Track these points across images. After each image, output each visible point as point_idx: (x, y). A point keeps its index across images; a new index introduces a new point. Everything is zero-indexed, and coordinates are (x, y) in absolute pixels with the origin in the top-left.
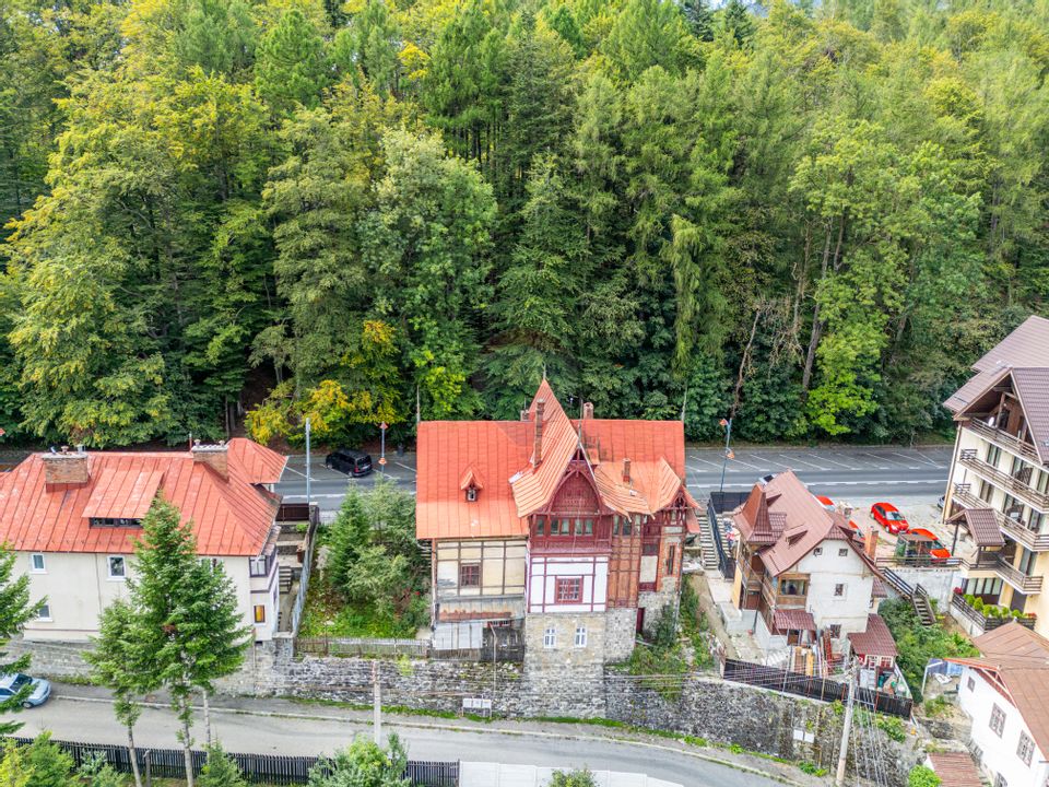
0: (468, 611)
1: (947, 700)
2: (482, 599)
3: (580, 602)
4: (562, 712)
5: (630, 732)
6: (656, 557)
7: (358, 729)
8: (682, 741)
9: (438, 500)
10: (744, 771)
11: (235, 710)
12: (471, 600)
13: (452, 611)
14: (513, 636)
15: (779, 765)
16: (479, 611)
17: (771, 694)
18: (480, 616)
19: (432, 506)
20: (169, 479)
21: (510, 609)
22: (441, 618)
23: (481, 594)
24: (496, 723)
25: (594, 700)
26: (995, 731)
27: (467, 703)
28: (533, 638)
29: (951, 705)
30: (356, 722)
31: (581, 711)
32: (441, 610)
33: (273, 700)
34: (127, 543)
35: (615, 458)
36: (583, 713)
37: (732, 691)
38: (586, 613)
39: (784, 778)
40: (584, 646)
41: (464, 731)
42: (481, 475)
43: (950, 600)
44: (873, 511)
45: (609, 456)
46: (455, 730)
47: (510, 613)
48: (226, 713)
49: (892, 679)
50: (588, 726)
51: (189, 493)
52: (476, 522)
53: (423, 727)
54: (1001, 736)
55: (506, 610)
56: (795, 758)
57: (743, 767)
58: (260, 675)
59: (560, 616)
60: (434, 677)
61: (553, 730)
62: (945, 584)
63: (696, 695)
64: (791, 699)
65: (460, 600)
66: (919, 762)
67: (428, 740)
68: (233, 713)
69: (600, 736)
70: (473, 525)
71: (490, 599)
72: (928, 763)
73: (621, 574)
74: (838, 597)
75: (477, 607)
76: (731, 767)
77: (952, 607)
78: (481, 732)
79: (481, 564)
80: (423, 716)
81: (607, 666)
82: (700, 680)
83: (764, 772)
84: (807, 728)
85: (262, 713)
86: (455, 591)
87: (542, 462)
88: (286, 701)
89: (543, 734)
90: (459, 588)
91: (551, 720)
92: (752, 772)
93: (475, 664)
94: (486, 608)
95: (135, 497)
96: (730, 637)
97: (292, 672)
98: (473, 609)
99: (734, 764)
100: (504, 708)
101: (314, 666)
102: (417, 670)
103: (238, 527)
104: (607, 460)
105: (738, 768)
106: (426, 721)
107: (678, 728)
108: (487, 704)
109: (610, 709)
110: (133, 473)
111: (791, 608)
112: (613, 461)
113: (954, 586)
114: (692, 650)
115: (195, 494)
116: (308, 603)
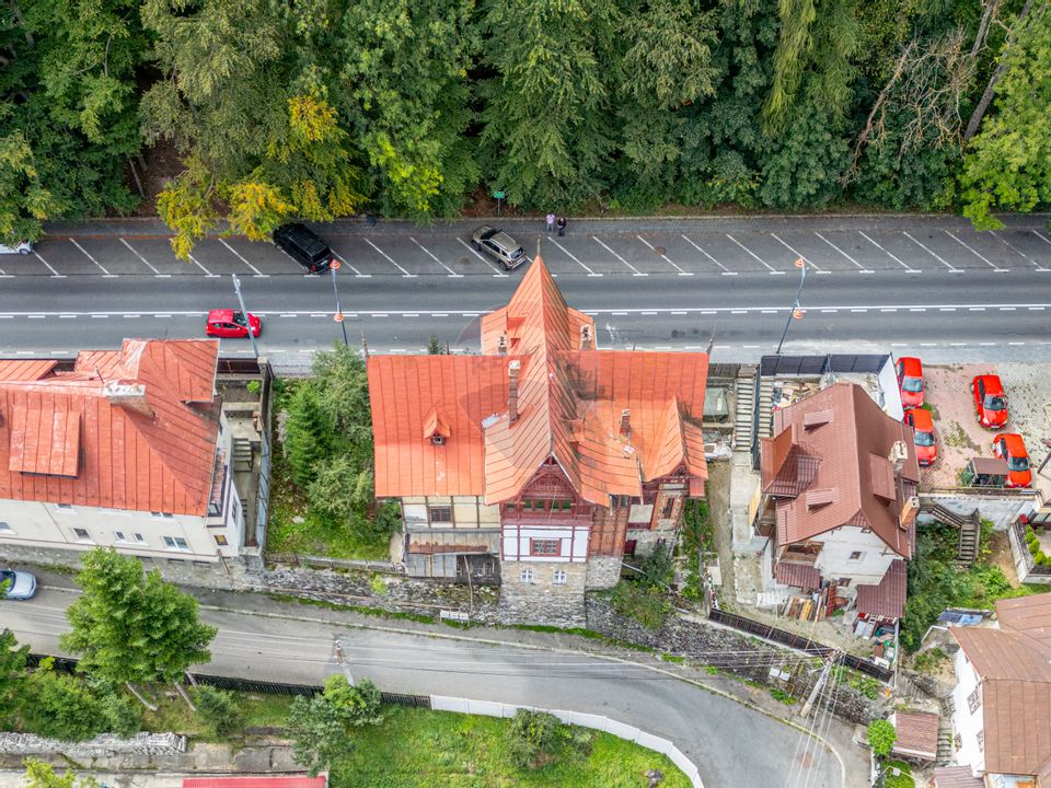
0: (440, 543)
1: (944, 654)
2: (455, 531)
3: (559, 555)
4: (542, 622)
5: (608, 645)
6: (652, 506)
7: (337, 633)
8: (659, 657)
9: (398, 442)
10: (713, 693)
11: (216, 608)
12: (444, 532)
13: (424, 543)
14: (490, 564)
15: (751, 689)
16: (452, 543)
17: (754, 639)
18: (454, 548)
19: (393, 449)
20: (88, 424)
21: (486, 543)
22: (412, 550)
23: (454, 527)
24: (474, 631)
25: (574, 617)
26: (970, 706)
27: (443, 614)
28: (509, 575)
29: (947, 658)
30: (337, 625)
31: (561, 624)
32: (412, 542)
33: (252, 596)
34: (65, 494)
35: (615, 396)
36: (563, 625)
37: (714, 631)
38: (565, 563)
39: (751, 704)
40: (564, 581)
41: (441, 638)
42: (448, 417)
43: (1013, 521)
44: (975, 382)
45: (608, 393)
46: (434, 637)
47: (486, 547)
48: (208, 610)
49: (888, 637)
50: (567, 636)
51: (115, 440)
52: (443, 474)
53: (402, 633)
54: (972, 713)
55: (481, 544)
56: (769, 685)
57: (714, 689)
58: (235, 577)
59: (536, 564)
60: (410, 592)
61: (530, 640)
62: (1011, 510)
63: (678, 628)
64: (773, 646)
65: (432, 532)
66: (886, 714)
67: (406, 648)
68: (215, 610)
69: (577, 649)
70: (438, 479)
71: (464, 532)
72: (893, 719)
73: (605, 535)
74: (854, 561)
75: (450, 540)
76: (702, 688)
77: (1012, 531)
78: (458, 640)
79: (453, 506)
80: (402, 620)
81: (588, 592)
82: (684, 617)
83: (732, 697)
84: (783, 669)
85: (244, 611)
86: (427, 525)
87: (519, 416)
88: (266, 597)
89: (519, 645)
90: (429, 523)
91: (530, 628)
92: (721, 695)
93: (451, 586)
94: (460, 541)
95: (57, 446)
96: (734, 558)
97: (266, 577)
98: (446, 542)
99: (705, 686)
100: (482, 618)
101: (286, 574)
102: (391, 586)
103: (178, 484)
104: (606, 398)
105: (708, 690)
106: (404, 627)
107: (657, 646)
108: (465, 617)
109: (590, 623)
110: (47, 413)
111: (796, 562)
112: (612, 399)
113: (1022, 511)
114: (687, 573)
115: (121, 442)
116: (273, 490)
